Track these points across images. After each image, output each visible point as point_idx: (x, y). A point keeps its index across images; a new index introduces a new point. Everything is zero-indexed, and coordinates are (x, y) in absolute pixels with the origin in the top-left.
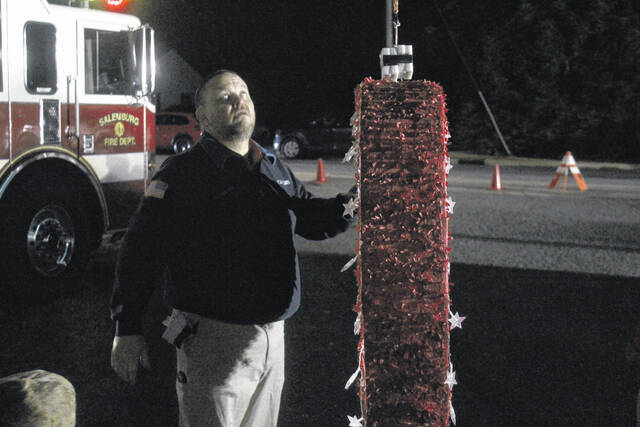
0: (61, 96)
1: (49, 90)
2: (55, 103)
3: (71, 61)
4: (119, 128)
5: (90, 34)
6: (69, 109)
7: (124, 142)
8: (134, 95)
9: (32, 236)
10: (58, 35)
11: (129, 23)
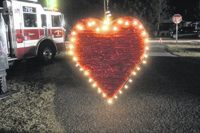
0: (48, 28)
1: (45, 27)
2: (47, 29)
3: (49, 21)
4: (58, 33)
5: (52, 16)
6: (49, 30)
7: (59, 36)
8: (60, 27)
9: (44, 53)
10: (47, 16)
11: (59, 14)
